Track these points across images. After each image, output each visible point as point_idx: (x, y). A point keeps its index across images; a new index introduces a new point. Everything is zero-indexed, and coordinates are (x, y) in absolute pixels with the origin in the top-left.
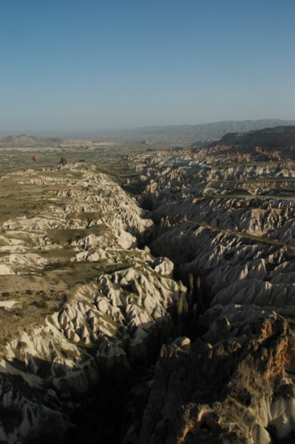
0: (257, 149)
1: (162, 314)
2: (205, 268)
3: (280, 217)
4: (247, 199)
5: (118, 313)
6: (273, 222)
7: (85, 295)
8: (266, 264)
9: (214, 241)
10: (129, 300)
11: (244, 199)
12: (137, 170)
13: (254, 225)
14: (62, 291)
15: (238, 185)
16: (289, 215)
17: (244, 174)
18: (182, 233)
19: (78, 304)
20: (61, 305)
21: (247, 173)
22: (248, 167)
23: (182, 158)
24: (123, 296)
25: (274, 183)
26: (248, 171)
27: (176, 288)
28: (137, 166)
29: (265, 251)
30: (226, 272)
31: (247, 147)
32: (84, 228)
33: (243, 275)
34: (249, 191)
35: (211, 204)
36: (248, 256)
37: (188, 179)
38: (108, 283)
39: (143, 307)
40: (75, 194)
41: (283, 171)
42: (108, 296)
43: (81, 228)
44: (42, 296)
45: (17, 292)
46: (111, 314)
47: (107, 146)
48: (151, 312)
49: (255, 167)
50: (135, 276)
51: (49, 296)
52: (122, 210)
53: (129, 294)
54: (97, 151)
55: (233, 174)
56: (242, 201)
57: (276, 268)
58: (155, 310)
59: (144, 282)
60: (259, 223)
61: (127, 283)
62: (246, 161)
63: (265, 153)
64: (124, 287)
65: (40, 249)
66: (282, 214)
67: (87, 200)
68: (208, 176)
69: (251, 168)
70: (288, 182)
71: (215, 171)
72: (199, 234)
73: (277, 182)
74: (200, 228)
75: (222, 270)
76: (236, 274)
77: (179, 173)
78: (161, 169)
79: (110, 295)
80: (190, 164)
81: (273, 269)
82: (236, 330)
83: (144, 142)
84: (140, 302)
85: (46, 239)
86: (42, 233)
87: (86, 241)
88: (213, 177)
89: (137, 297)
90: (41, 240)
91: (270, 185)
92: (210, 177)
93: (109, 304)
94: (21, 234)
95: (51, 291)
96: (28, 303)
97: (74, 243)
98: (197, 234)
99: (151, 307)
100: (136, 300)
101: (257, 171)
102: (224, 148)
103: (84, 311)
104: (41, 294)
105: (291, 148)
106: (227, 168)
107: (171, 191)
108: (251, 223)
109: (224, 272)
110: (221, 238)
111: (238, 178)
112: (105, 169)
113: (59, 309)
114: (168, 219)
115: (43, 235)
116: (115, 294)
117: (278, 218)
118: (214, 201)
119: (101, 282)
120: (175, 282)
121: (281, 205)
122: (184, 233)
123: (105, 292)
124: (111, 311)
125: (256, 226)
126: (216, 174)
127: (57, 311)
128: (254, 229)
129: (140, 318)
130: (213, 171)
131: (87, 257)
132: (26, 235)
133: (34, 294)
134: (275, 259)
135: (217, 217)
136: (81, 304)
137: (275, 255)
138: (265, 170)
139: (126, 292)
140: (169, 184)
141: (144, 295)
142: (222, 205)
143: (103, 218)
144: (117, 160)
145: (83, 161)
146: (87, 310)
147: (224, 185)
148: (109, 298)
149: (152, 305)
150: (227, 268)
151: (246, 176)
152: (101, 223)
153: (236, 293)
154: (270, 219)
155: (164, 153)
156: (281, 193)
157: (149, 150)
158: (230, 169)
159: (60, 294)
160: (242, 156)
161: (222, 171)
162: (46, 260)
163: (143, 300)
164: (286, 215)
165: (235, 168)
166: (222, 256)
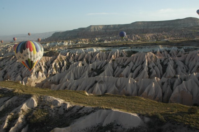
6: (58, 67)
22: (59, 42)
26: (59, 44)
49: (63, 42)
69: (61, 42)
117: (63, 63)
138: (68, 43)
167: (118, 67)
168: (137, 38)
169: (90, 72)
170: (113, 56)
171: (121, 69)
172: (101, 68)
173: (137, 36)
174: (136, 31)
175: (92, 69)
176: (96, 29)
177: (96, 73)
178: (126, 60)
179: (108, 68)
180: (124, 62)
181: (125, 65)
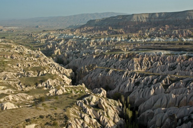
0: (110, 28)
1: (119, 120)
2: (125, 92)
3: (149, 62)
4: (125, 54)
5: (96, 122)
6: (146, 64)
7: (74, 114)
8: (162, 86)
9: (123, 77)
10: (99, 113)
11: (124, 54)
12: (41, 43)
13: (137, 67)
14: (62, 113)
15: (112, 47)
16: (153, 60)
17: (111, 41)
18: (101, 74)
19: (75, 120)
20: (66, 122)
21: (112, 41)
22: (112, 37)
23: (67, 35)
24: (94, 112)
25: (132, 45)
26: (113, 39)
27: (117, 105)
28: (41, 40)
29: (158, 79)
30: (141, 92)
31: (102, 27)
32: (36, 76)
33: (152, 92)
34: (122, 50)
35: (105, 58)
36: (149, 82)
37: (78, 46)
38: (84, 105)
39: (108, 116)
40: (16, 57)
41: (132, 39)
42: (87, 113)
43: (35, 76)
44: (50, 118)
45: (35, 118)
46: (92, 124)
47: (15, 29)
48: (113, 119)
49: (116, 37)
50: (97, 99)
51: (55, 118)
52: (52, 65)
53: (99, 110)
54: (9, 32)
55: (104, 41)
56: (123, 55)
57: (169, 87)
58: (114, 118)
59: (103, 102)
60: (139, 65)
61: (94, 104)
62: (106, 35)
63: (115, 30)
64: (93, 106)
65: (23, 90)
66: (150, 60)
67: (27, 60)
68: (90, 43)
69: (114, 38)
70: (140, 44)
71: (94, 41)
72: (111, 74)
73: (134, 44)
74: (111, 70)
75: (139, 91)
76: (147, 92)
77: (72, 43)
78: (58, 41)
79: (88, 112)
80: (74, 38)
81: (168, 88)
82: (180, 120)
83: (37, 27)
84: (106, 114)
85: (21, 84)
86: (17, 81)
87: (47, 83)
88: (93, 44)
89: (103, 111)
90: (17, 85)
91: (130, 46)
92: (92, 44)
93: (90, 118)
94: (2, 82)
95: (55, 114)
96: (43, 124)
97: (40, 85)
98: (110, 74)
99: (112, 116)
100: (103, 113)
101: (117, 39)
102: (89, 28)
103: (80, 124)
104: (49, 117)
105: (128, 27)
106: (100, 39)
107: (74, 53)
108: (135, 66)
109: (140, 92)
110: (127, 74)
111: (108, 44)
112: (21, 43)
113: (65, 125)
114: (86, 67)
115: (18, 82)
116: (90, 111)
117: (148, 62)
118: (107, 56)
119: (79, 105)
120: (116, 101)
121: (146, 55)
122: (102, 74)
123: (85, 111)
124: (92, 122)
125: (138, 67)
126: (94, 42)
127: (64, 126)
128: (137, 69)
129: (110, 124)
130: (93, 41)
131: (56, 92)
132: (6, 83)
133: (45, 117)
134: (166, 82)
135: (114, 64)
136: (77, 120)
137: (164, 80)
138: (121, 39)
139: (96, 109)
140: (67, 49)
141: (106, 110)
142: (112, 58)
143: (46, 69)
144: (26, 37)
145: (4, 38)
146: (82, 123)
147: (104, 48)
148: (88, 114)
149: (112, 115)
150: (141, 90)
151: (111, 42)
152: (46, 72)
153: (155, 102)
154: (144, 63)
155: (54, 32)
156: (140, 49)
157: (44, 31)
158: (102, 39)
159: (62, 115)
160: (103, 32)
161: (98, 40)
162: (32, 97)
163: (107, 113)
164: (152, 60)
165: (105, 38)
166: (133, 84)
167: (183, 66)
168: (188, 33)
169: (169, 68)
170: (177, 59)
171: (185, 68)
172: (174, 66)
173: (189, 30)
174: (186, 22)
175: (170, 67)
176: (139, 18)
177: (172, 69)
178: (187, 63)
179: (178, 67)
180: (186, 64)
181: (187, 65)
